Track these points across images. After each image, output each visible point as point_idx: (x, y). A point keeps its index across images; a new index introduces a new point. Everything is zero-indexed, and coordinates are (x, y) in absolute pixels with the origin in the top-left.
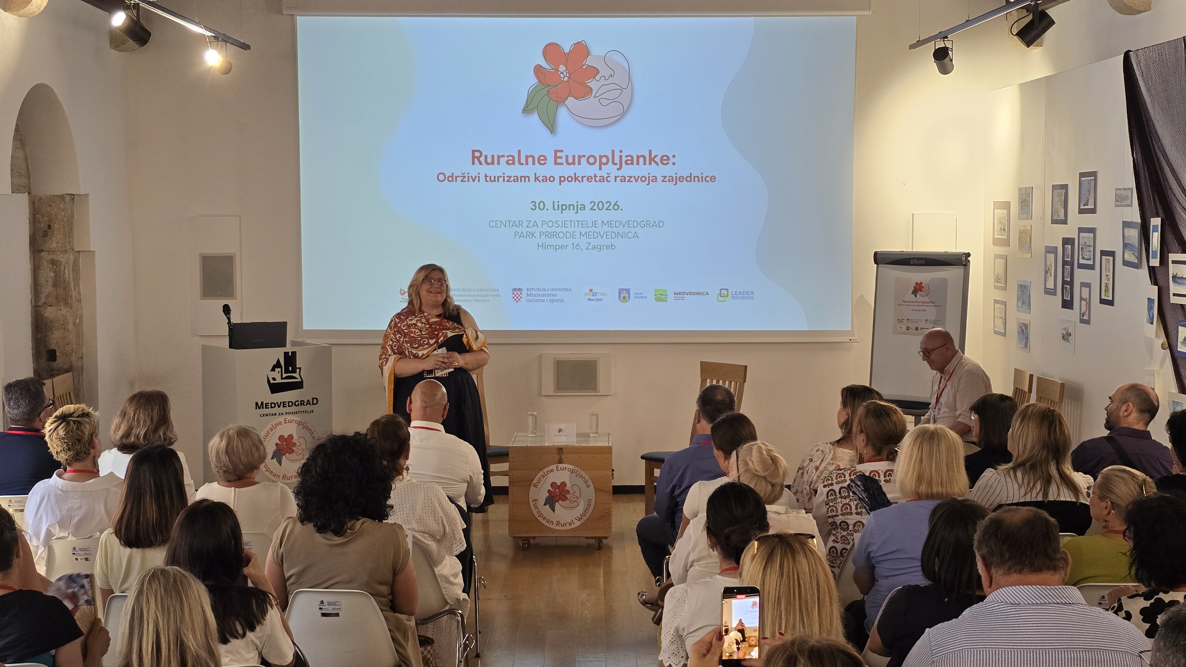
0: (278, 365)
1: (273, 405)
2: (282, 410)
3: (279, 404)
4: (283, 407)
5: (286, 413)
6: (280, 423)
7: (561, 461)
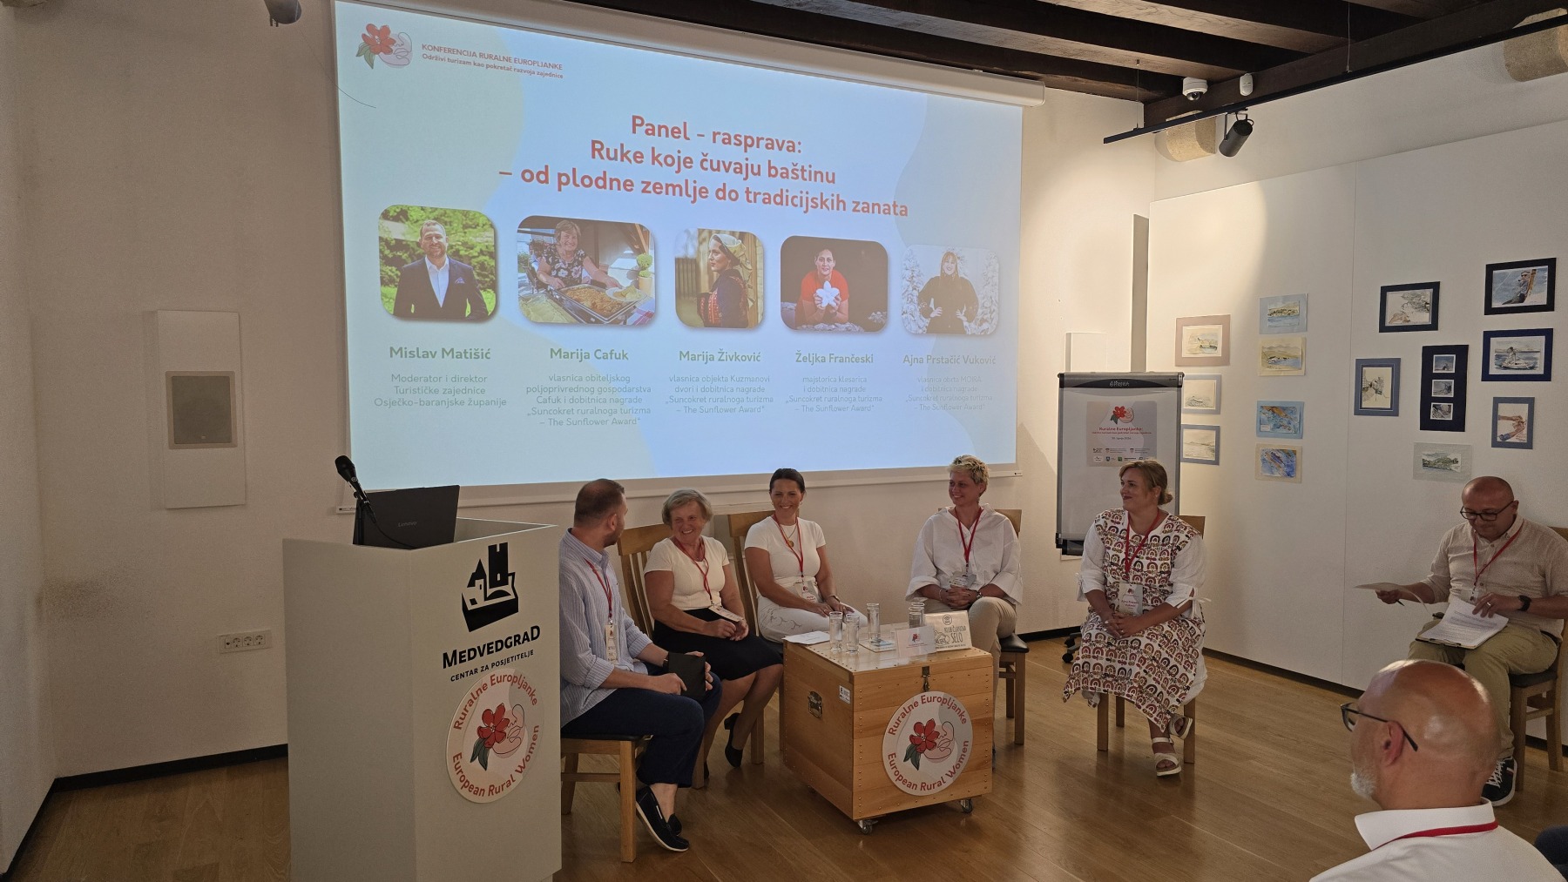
0: (480, 571)
7: (926, 688)
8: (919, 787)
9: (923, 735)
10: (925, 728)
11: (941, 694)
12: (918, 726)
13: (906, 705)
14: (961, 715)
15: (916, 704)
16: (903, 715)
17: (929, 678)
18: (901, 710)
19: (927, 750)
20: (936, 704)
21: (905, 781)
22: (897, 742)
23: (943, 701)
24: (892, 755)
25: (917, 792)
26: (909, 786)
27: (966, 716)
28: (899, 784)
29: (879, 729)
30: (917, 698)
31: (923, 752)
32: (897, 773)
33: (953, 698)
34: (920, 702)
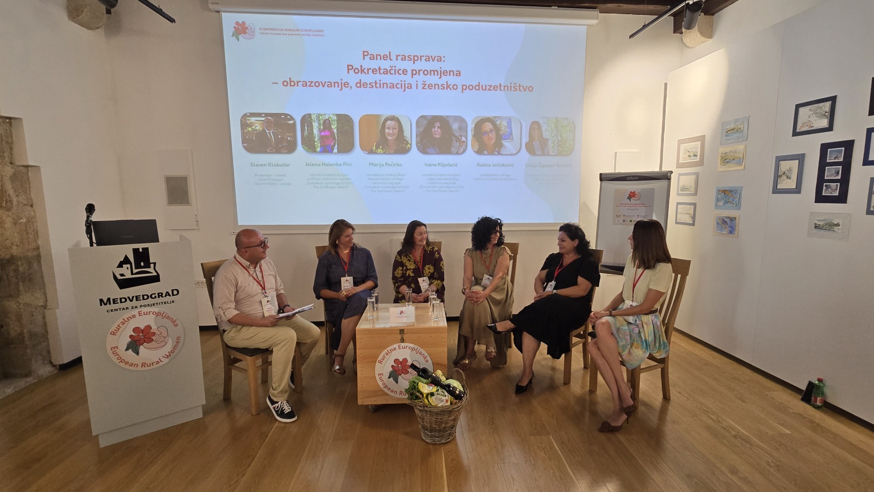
0: (126, 261)
1: (123, 300)
2: (135, 302)
3: (131, 298)
4: (137, 300)
5: (141, 306)
6: (134, 316)
7: (402, 340)
8: (398, 393)
9: (400, 366)
10: (401, 362)
11: (412, 345)
12: (396, 361)
13: (389, 349)
14: (425, 358)
15: (395, 349)
16: (387, 354)
17: (405, 337)
18: (385, 351)
19: (402, 374)
20: (408, 351)
21: (389, 389)
22: (384, 368)
23: (413, 349)
24: (380, 374)
25: (398, 396)
26: (392, 391)
27: (428, 358)
28: (386, 390)
29: (373, 360)
30: (396, 346)
31: (400, 375)
32: (384, 384)
33: (419, 348)
34: (397, 348)
